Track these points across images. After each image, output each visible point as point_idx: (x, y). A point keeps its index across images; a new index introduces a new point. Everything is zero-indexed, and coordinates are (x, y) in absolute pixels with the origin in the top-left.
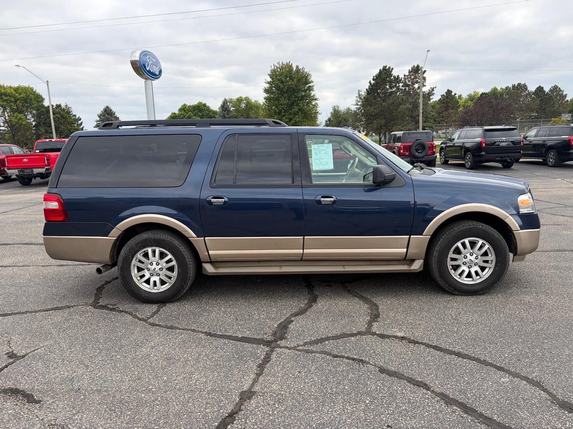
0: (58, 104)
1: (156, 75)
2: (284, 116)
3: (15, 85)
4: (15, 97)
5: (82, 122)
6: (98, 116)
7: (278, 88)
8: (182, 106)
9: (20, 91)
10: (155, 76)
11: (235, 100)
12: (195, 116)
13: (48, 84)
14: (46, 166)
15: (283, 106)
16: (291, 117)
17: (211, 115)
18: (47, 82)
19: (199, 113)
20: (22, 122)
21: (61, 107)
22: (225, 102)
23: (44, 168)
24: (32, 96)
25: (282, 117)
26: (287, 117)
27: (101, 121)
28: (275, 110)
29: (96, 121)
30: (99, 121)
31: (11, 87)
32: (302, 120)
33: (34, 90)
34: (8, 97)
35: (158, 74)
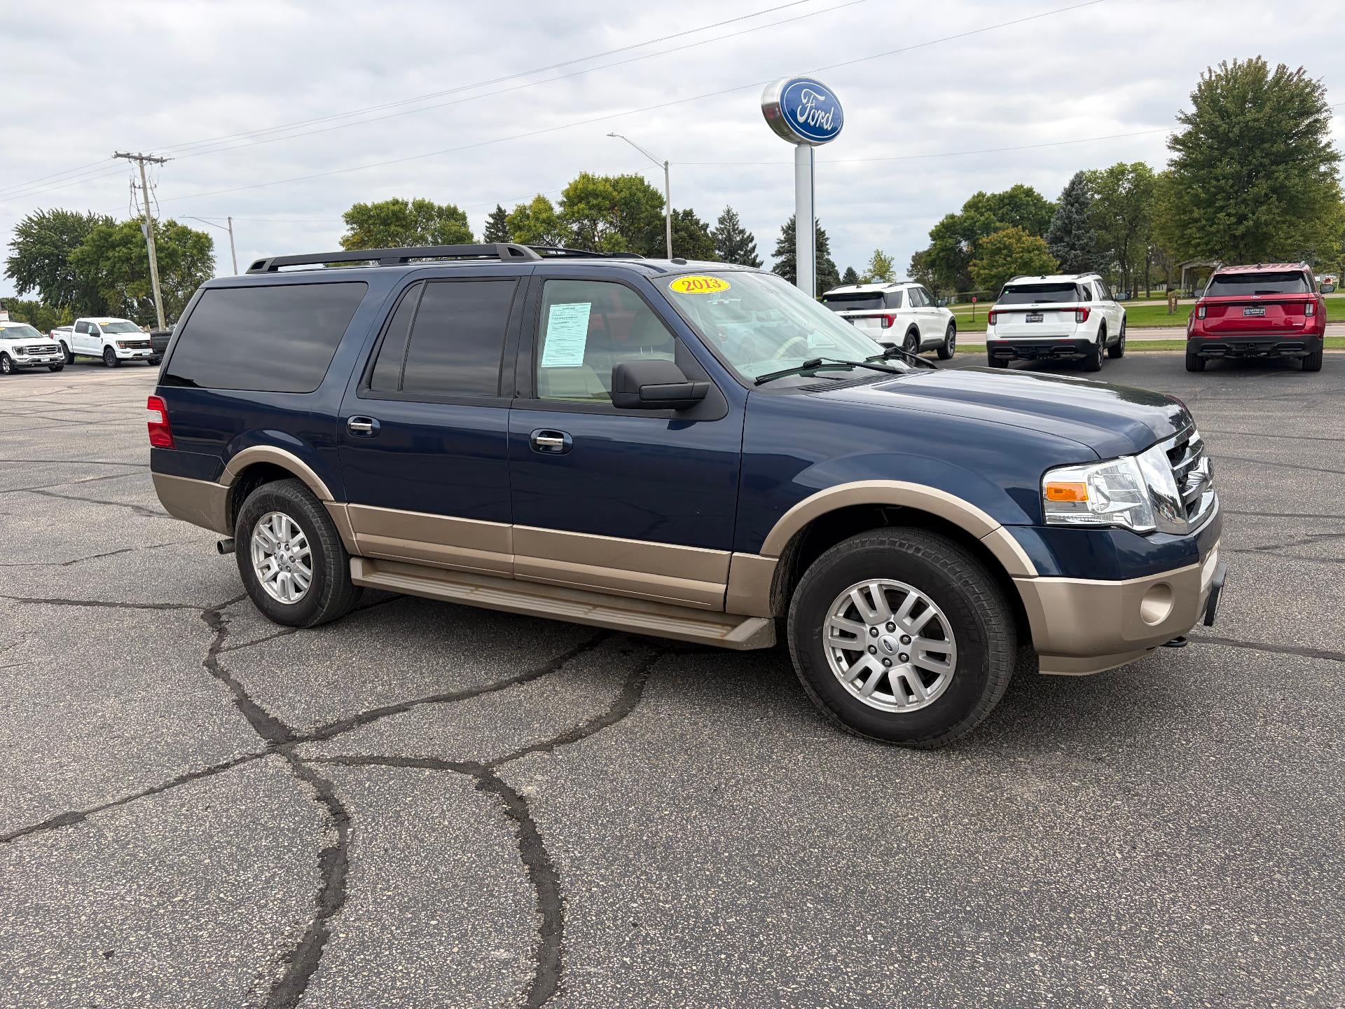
0: (688, 209)
1: (826, 132)
2: (1221, 209)
3: (614, 174)
4: (612, 200)
5: (755, 245)
6: (783, 229)
7: (1213, 131)
8: (974, 197)
9: (621, 185)
10: (822, 134)
11: (1105, 175)
12: (1001, 221)
13: (666, 170)
15: (1223, 182)
16: (1243, 209)
17: (1042, 218)
18: (666, 163)
19: (1013, 214)
20: (619, 250)
21: (692, 217)
22: (1079, 180)
24: (640, 195)
25: (1216, 213)
26: (1233, 211)
27: (787, 241)
28: (1197, 195)
29: (778, 243)
30: (785, 242)
31: (607, 180)
32: (1278, 219)
33: (646, 183)
34: (600, 199)
35: (829, 129)
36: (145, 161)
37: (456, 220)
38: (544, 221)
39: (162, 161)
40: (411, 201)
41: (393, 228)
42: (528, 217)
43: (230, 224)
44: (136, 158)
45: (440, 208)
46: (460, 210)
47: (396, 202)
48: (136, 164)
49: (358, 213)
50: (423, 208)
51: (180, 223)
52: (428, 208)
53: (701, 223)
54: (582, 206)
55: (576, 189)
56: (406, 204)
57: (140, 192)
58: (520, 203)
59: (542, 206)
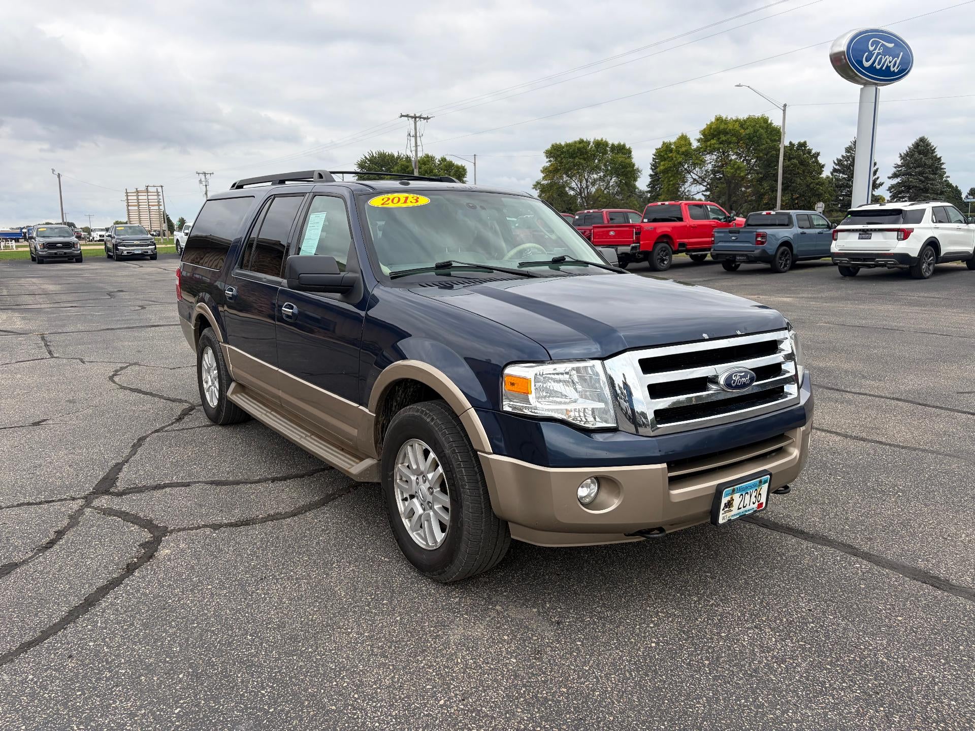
1: (893, 74)
4: (738, 136)
6: (901, 156)
9: (748, 124)
10: (889, 75)
13: (784, 111)
14: (633, 243)
18: (785, 106)
20: (740, 174)
23: (629, 245)
24: (763, 131)
27: (904, 166)
29: (895, 167)
30: (901, 166)
33: (769, 121)
34: (729, 136)
35: (896, 71)
36: (417, 119)
37: (623, 153)
38: (683, 153)
39: (427, 118)
40: (592, 140)
41: (577, 160)
42: (671, 151)
43: (475, 160)
44: (412, 117)
45: (613, 145)
46: (627, 147)
47: (581, 141)
48: (412, 121)
49: (555, 149)
50: (601, 145)
51: (448, 159)
52: (604, 145)
53: (813, 152)
54: (713, 141)
55: (711, 128)
56: (589, 143)
57: (413, 139)
58: (667, 140)
59: (683, 142)
